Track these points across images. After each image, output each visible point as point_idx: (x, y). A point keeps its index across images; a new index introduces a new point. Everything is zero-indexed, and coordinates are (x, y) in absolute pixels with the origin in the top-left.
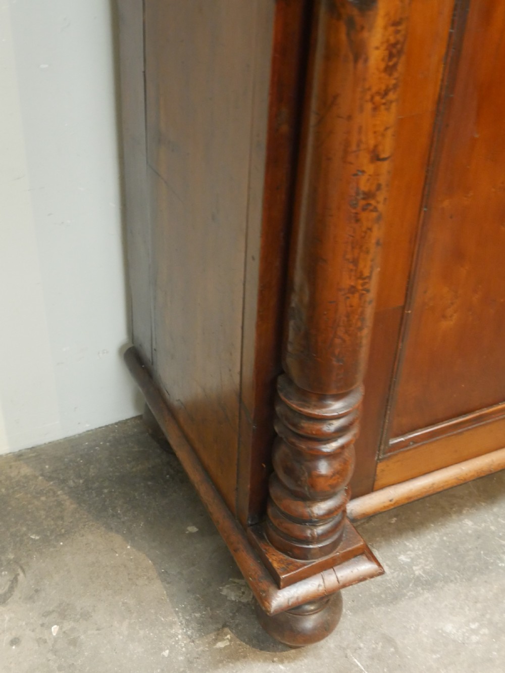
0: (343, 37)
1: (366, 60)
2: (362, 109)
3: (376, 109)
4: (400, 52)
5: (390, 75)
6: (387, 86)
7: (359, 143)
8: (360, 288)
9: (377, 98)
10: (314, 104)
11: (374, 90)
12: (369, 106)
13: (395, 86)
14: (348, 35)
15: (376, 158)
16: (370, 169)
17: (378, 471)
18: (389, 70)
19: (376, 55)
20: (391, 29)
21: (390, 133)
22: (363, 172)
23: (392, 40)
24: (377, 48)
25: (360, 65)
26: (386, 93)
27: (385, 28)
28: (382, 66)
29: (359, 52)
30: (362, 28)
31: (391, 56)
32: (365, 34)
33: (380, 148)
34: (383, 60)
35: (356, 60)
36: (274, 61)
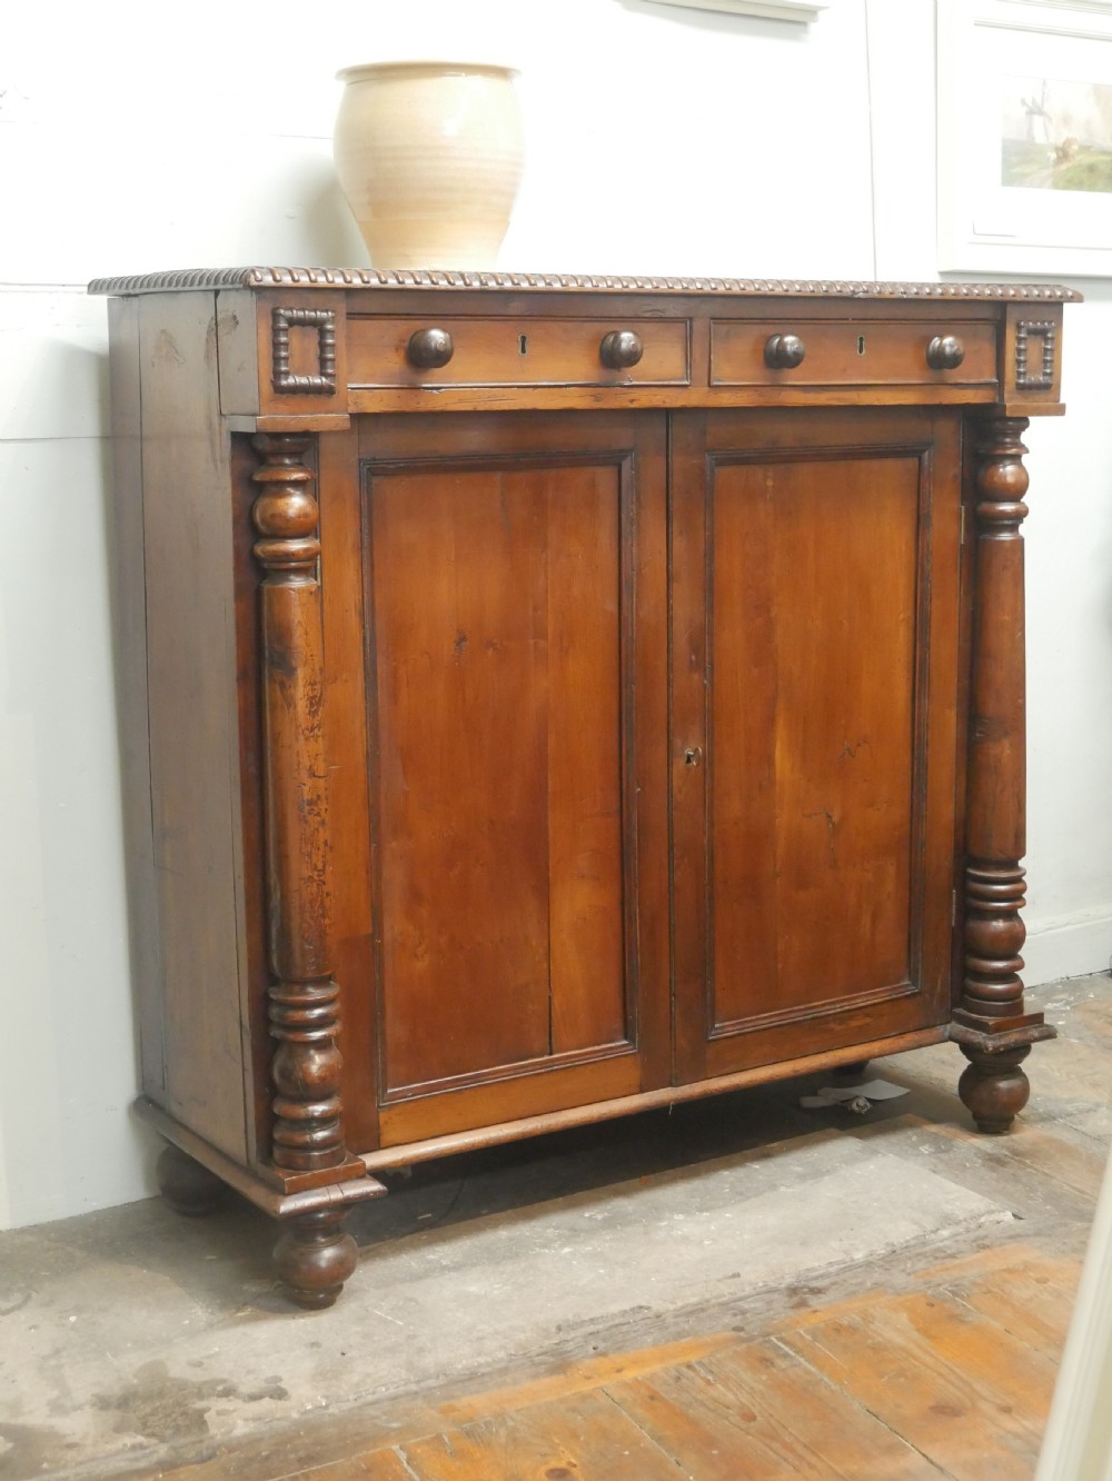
0: (279, 693)
1: (295, 707)
2: (297, 740)
3: (307, 739)
4: (318, 704)
5: (313, 717)
6: (313, 725)
7: (299, 764)
8: (316, 878)
9: (307, 732)
10: (269, 743)
11: (303, 726)
12: (302, 737)
13: (319, 726)
14: (282, 692)
15: (313, 775)
16: (309, 783)
17: (381, 1123)
18: (313, 714)
19: (302, 705)
20: (309, 688)
21: (321, 758)
22: (304, 785)
23: (311, 695)
24: (302, 700)
25: (291, 709)
26: (312, 730)
27: (305, 686)
28: (307, 711)
29: (290, 703)
30: (290, 687)
31: (311, 704)
32: (293, 691)
33: (315, 768)
34: (307, 707)
35: (289, 707)
36: (240, 721)
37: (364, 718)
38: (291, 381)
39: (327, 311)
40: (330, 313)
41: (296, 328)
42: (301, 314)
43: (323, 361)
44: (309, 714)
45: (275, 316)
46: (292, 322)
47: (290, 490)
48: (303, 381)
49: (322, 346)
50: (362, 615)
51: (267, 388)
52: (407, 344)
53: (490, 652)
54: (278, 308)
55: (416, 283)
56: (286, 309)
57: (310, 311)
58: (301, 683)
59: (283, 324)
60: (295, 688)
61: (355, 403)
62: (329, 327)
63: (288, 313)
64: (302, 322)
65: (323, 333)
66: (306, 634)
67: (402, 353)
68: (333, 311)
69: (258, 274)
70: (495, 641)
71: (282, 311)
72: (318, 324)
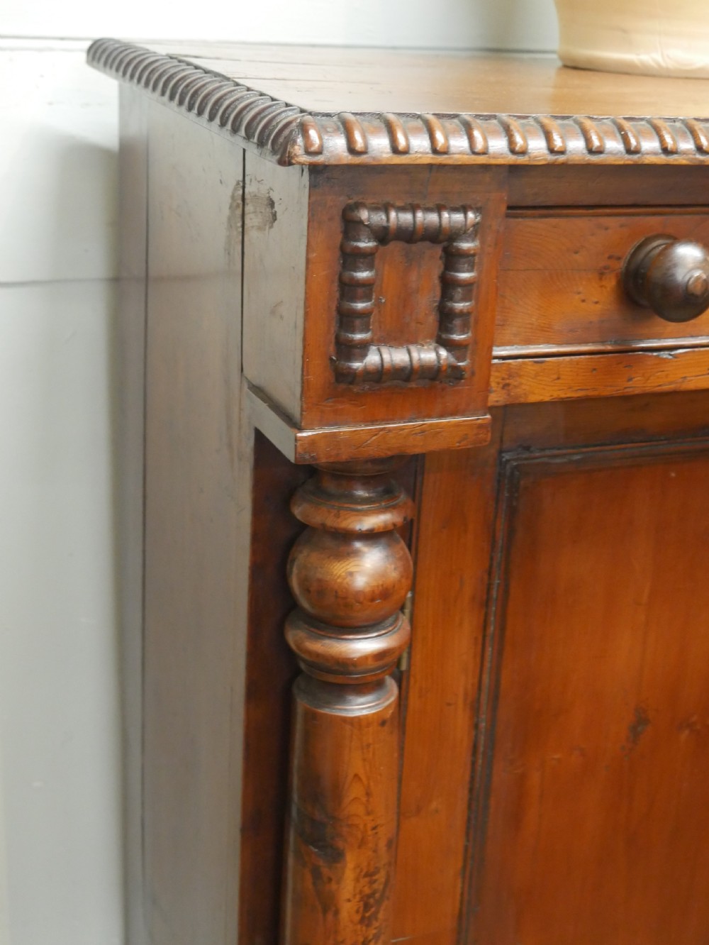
1: (337, 913)
4: (378, 902)
5: (368, 926)
6: (366, 938)
13: (377, 936)
14: (314, 884)
18: (365, 921)
19: (348, 908)
20: (364, 881)
23: (367, 891)
24: (349, 900)
25: (330, 917)
27: (357, 880)
28: (357, 918)
29: (328, 904)
30: (330, 880)
31: (367, 906)
32: (334, 886)
34: (357, 912)
35: (325, 911)
37: (460, 864)
38: (372, 359)
39: (464, 209)
40: (471, 215)
41: (395, 247)
42: (406, 217)
43: (446, 318)
44: (362, 921)
45: (350, 226)
46: (383, 236)
47: (358, 545)
48: (397, 357)
49: (448, 286)
50: (475, 708)
51: (320, 375)
52: (621, 265)
53: (685, 734)
54: (358, 206)
55: (666, 151)
56: (375, 209)
57: (427, 210)
58: (349, 874)
59: (365, 244)
60: (338, 882)
61: (506, 386)
62: (465, 245)
63: (378, 218)
64: (408, 236)
65: (452, 258)
66: (368, 794)
67: (611, 283)
68: (477, 210)
69: (313, 134)
70: (694, 718)
71: (364, 215)
72: (444, 240)
